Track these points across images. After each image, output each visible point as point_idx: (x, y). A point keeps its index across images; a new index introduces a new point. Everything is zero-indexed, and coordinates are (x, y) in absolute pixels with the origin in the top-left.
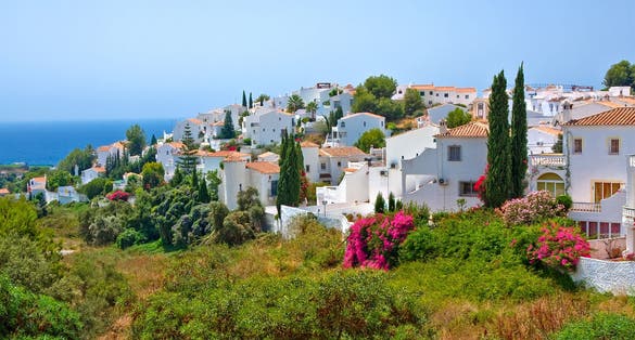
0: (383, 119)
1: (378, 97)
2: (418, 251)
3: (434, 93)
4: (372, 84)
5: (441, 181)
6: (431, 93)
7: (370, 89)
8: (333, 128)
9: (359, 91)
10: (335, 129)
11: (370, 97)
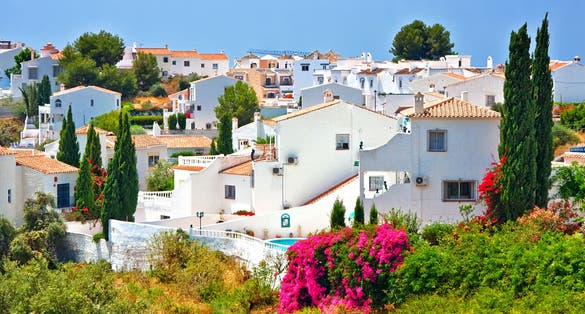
0: (118, 96)
1: (99, 64)
2: (425, 281)
3: (171, 60)
4: (87, 45)
5: (419, 181)
6: (166, 60)
7: (84, 52)
8: (41, 109)
9: (68, 56)
10: (44, 109)
11: (88, 63)
